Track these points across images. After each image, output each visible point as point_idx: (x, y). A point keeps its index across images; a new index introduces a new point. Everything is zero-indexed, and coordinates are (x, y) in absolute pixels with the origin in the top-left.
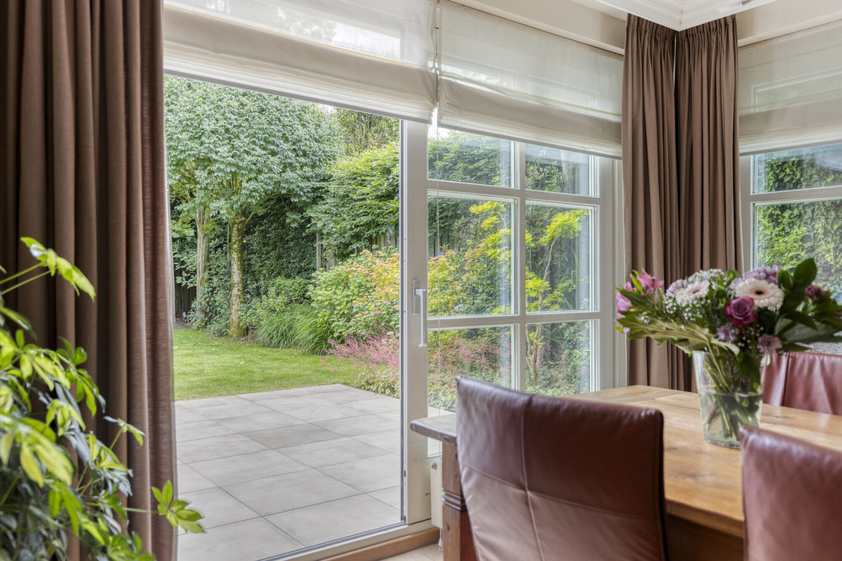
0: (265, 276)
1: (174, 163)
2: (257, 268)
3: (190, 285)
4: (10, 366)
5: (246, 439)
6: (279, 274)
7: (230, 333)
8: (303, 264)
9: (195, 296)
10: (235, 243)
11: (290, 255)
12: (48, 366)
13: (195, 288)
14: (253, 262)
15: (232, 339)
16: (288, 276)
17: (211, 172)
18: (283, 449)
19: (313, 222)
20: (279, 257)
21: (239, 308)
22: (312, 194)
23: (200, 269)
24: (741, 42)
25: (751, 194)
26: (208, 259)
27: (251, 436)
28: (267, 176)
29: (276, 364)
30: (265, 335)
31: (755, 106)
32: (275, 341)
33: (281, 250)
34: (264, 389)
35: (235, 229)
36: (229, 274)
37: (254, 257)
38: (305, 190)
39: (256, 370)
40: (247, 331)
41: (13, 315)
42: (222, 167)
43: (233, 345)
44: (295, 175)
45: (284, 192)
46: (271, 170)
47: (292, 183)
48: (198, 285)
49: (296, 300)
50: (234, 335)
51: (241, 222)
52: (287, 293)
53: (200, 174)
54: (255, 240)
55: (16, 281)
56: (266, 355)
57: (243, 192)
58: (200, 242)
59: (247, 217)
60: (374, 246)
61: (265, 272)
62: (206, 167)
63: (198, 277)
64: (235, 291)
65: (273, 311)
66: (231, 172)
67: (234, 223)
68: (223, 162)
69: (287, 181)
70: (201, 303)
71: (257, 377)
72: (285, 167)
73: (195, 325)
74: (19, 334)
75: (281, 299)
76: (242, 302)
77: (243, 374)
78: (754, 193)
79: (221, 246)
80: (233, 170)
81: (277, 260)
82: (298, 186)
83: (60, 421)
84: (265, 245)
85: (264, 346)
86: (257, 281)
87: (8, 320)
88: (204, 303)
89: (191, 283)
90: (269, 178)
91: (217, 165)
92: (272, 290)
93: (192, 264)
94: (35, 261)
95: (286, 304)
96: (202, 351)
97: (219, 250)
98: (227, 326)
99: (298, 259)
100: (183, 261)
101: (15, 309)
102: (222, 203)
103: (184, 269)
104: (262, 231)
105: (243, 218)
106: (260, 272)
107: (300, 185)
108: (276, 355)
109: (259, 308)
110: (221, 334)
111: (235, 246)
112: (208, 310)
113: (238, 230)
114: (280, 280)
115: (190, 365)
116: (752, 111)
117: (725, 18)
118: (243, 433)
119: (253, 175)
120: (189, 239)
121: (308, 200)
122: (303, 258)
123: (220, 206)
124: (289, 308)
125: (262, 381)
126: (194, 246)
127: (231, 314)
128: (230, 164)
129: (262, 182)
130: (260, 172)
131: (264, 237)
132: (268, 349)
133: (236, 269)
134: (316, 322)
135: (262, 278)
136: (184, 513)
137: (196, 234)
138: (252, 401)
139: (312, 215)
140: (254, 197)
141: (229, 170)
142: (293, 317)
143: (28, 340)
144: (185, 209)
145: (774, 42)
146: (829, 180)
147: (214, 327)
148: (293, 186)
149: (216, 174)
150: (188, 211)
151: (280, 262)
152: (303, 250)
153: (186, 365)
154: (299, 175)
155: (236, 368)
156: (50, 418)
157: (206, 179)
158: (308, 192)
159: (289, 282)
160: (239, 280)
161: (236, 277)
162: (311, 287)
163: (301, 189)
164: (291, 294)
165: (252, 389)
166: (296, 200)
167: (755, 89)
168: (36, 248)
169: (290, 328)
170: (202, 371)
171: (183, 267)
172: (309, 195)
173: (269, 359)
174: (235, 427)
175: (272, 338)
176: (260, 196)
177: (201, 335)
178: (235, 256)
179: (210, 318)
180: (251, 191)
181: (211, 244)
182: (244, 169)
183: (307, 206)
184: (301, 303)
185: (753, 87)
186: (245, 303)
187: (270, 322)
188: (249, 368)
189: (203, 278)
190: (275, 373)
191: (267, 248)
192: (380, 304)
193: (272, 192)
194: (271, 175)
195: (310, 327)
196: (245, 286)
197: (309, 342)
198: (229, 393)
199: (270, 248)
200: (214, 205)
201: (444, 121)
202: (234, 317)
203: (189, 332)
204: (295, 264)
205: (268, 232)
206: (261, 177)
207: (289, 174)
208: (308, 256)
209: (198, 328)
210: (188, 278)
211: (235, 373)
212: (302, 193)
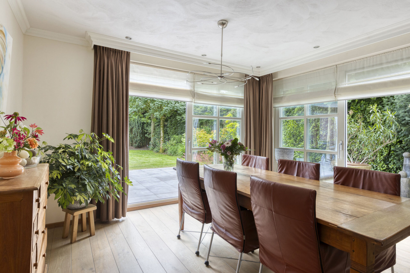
0: (171, 134)
1: (144, 102)
2: (169, 132)
3: (149, 137)
4: (100, 154)
5: (156, 179)
6: (175, 134)
7: (160, 152)
8: (182, 131)
9: (150, 140)
10: (162, 125)
11: (178, 128)
12: (106, 154)
13: (150, 138)
14: (168, 130)
15: (160, 153)
16: (178, 135)
17: (154, 104)
18: (165, 181)
19: (184, 118)
20: (175, 129)
21: (162, 144)
22: (184, 110)
23: (152, 132)
24: (273, 80)
25: (280, 117)
26: (155, 129)
27: (158, 178)
28: (170, 105)
29: (171, 160)
30: (169, 152)
31: (281, 95)
32: (172, 154)
33: (176, 127)
34: (165, 167)
35: (162, 120)
36: (160, 134)
37: (168, 129)
38: (182, 109)
39: (164, 162)
40: (165, 151)
41: (101, 146)
42: (157, 102)
43: (160, 155)
44: (179, 105)
45: (175, 110)
46: (172, 103)
47: (178, 107)
48: (151, 137)
49: (179, 142)
50: (161, 152)
51: (163, 118)
52: (176, 140)
53: (151, 105)
54: (168, 124)
55: (101, 140)
56: (169, 158)
57: (164, 110)
58: (152, 124)
59: (165, 117)
60: (202, 126)
61: (171, 133)
62: (153, 103)
63: (152, 135)
64: (162, 139)
65: (172, 145)
66: (160, 104)
67: (161, 119)
68: (158, 101)
69: (176, 107)
70: (152, 142)
71: (164, 164)
72: (176, 102)
73: (150, 149)
74: (102, 149)
75: (174, 141)
76: (163, 142)
77: (160, 163)
78: (281, 117)
79: (159, 125)
80: (161, 103)
81: (175, 130)
82: (180, 108)
83: (107, 163)
84: (171, 125)
85: (169, 155)
86: (169, 136)
87: (100, 146)
88: (153, 142)
89: (149, 136)
90: (171, 106)
91: (156, 102)
92: (172, 139)
93: (149, 131)
94: (104, 137)
95: (176, 143)
96: (151, 156)
97: (158, 126)
98: (159, 149)
99: (180, 129)
100: (147, 130)
101: (101, 145)
102: (158, 113)
103: (148, 132)
104: (171, 121)
105: (164, 117)
106: (170, 133)
107: (180, 107)
108: (172, 158)
109: (168, 144)
110: (157, 152)
111: (162, 126)
112: (154, 145)
113: (163, 121)
114: (175, 136)
115: (147, 160)
116: (280, 96)
117: (270, 74)
118: (156, 177)
119: (166, 105)
120: (149, 123)
121: (183, 112)
122: (182, 129)
123: (157, 114)
124: (177, 144)
125: (165, 165)
126: (150, 125)
127: (160, 146)
128: (160, 102)
129: (169, 107)
130: (168, 104)
131: (171, 123)
132: (170, 156)
133: (162, 132)
134: (183, 149)
135: (170, 135)
136: (129, 182)
137: (151, 121)
138: (161, 170)
139: (184, 116)
140: (167, 111)
141: (159, 103)
142: (178, 147)
143: (103, 150)
144: (147, 115)
145: (283, 79)
146: (321, 110)
147: (155, 149)
148: (178, 108)
149: (156, 105)
150: (148, 115)
151: (176, 130)
152: (182, 127)
153: (146, 160)
154: (180, 105)
155: (159, 161)
156: (106, 162)
157: (153, 106)
158: (183, 110)
159: (177, 136)
160: (163, 136)
161: (162, 135)
162: (182, 138)
163: (181, 109)
164: (178, 140)
165: (162, 167)
166: (179, 112)
167: (281, 90)
168: (104, 135)
169: (176, 150)
170: (149, 162)
171: (147, 131)
172: (183, 111)
173: (169, 159)
174: (154, 176)
175: (171, 153)
176: (168, 111)
177: (152, 152)
178: (162, 128)
179: (155, 147)
180: (166, 110)
181: (155, 125)
182: (164, 103)
183: (182, 114)
184: (181, 143)
185: (280, 90)
186: (164, 142)
187: (171, 148)
188: (163, 161)
189: (153, 135)
190: (169, 163)
191: (172, 126)
192: (201, 143)
193: (172, 110)
194: (172, 105)
195: (182, 150)
196: (165, 137)
197: (181, 154)
198: (155, 168)
199: (173, 126)
200: (155, 114)
201: (195, 102)
202: (161, 147)
203: (148, 151)
204: (179, 131)
205: (172, 121)
206: (169, 105)
207: (177, 104)
208: (183, 128)
209: (151, 150)
210: (148, 135)
211: (158, 163)
212: (181, 110)
